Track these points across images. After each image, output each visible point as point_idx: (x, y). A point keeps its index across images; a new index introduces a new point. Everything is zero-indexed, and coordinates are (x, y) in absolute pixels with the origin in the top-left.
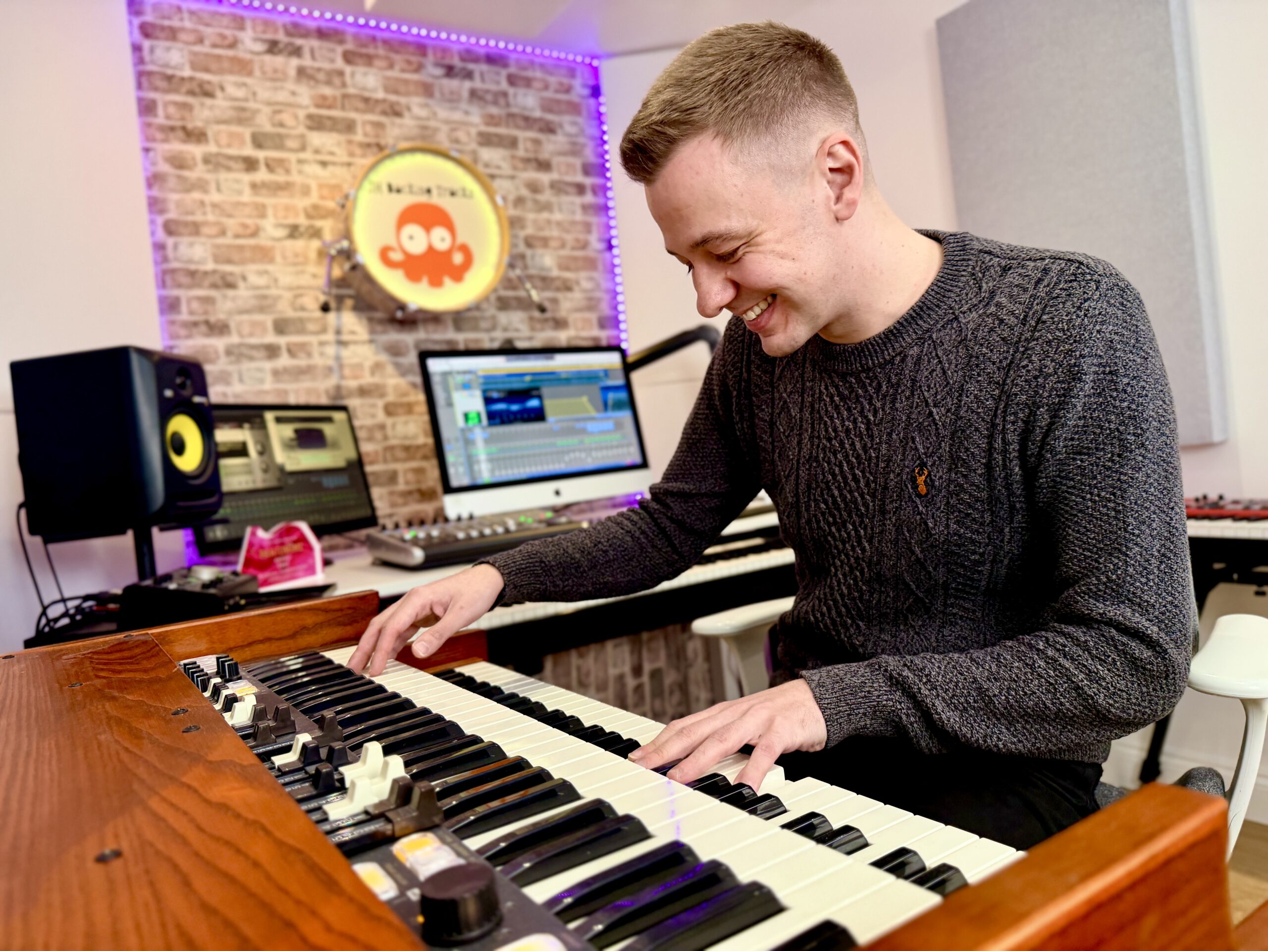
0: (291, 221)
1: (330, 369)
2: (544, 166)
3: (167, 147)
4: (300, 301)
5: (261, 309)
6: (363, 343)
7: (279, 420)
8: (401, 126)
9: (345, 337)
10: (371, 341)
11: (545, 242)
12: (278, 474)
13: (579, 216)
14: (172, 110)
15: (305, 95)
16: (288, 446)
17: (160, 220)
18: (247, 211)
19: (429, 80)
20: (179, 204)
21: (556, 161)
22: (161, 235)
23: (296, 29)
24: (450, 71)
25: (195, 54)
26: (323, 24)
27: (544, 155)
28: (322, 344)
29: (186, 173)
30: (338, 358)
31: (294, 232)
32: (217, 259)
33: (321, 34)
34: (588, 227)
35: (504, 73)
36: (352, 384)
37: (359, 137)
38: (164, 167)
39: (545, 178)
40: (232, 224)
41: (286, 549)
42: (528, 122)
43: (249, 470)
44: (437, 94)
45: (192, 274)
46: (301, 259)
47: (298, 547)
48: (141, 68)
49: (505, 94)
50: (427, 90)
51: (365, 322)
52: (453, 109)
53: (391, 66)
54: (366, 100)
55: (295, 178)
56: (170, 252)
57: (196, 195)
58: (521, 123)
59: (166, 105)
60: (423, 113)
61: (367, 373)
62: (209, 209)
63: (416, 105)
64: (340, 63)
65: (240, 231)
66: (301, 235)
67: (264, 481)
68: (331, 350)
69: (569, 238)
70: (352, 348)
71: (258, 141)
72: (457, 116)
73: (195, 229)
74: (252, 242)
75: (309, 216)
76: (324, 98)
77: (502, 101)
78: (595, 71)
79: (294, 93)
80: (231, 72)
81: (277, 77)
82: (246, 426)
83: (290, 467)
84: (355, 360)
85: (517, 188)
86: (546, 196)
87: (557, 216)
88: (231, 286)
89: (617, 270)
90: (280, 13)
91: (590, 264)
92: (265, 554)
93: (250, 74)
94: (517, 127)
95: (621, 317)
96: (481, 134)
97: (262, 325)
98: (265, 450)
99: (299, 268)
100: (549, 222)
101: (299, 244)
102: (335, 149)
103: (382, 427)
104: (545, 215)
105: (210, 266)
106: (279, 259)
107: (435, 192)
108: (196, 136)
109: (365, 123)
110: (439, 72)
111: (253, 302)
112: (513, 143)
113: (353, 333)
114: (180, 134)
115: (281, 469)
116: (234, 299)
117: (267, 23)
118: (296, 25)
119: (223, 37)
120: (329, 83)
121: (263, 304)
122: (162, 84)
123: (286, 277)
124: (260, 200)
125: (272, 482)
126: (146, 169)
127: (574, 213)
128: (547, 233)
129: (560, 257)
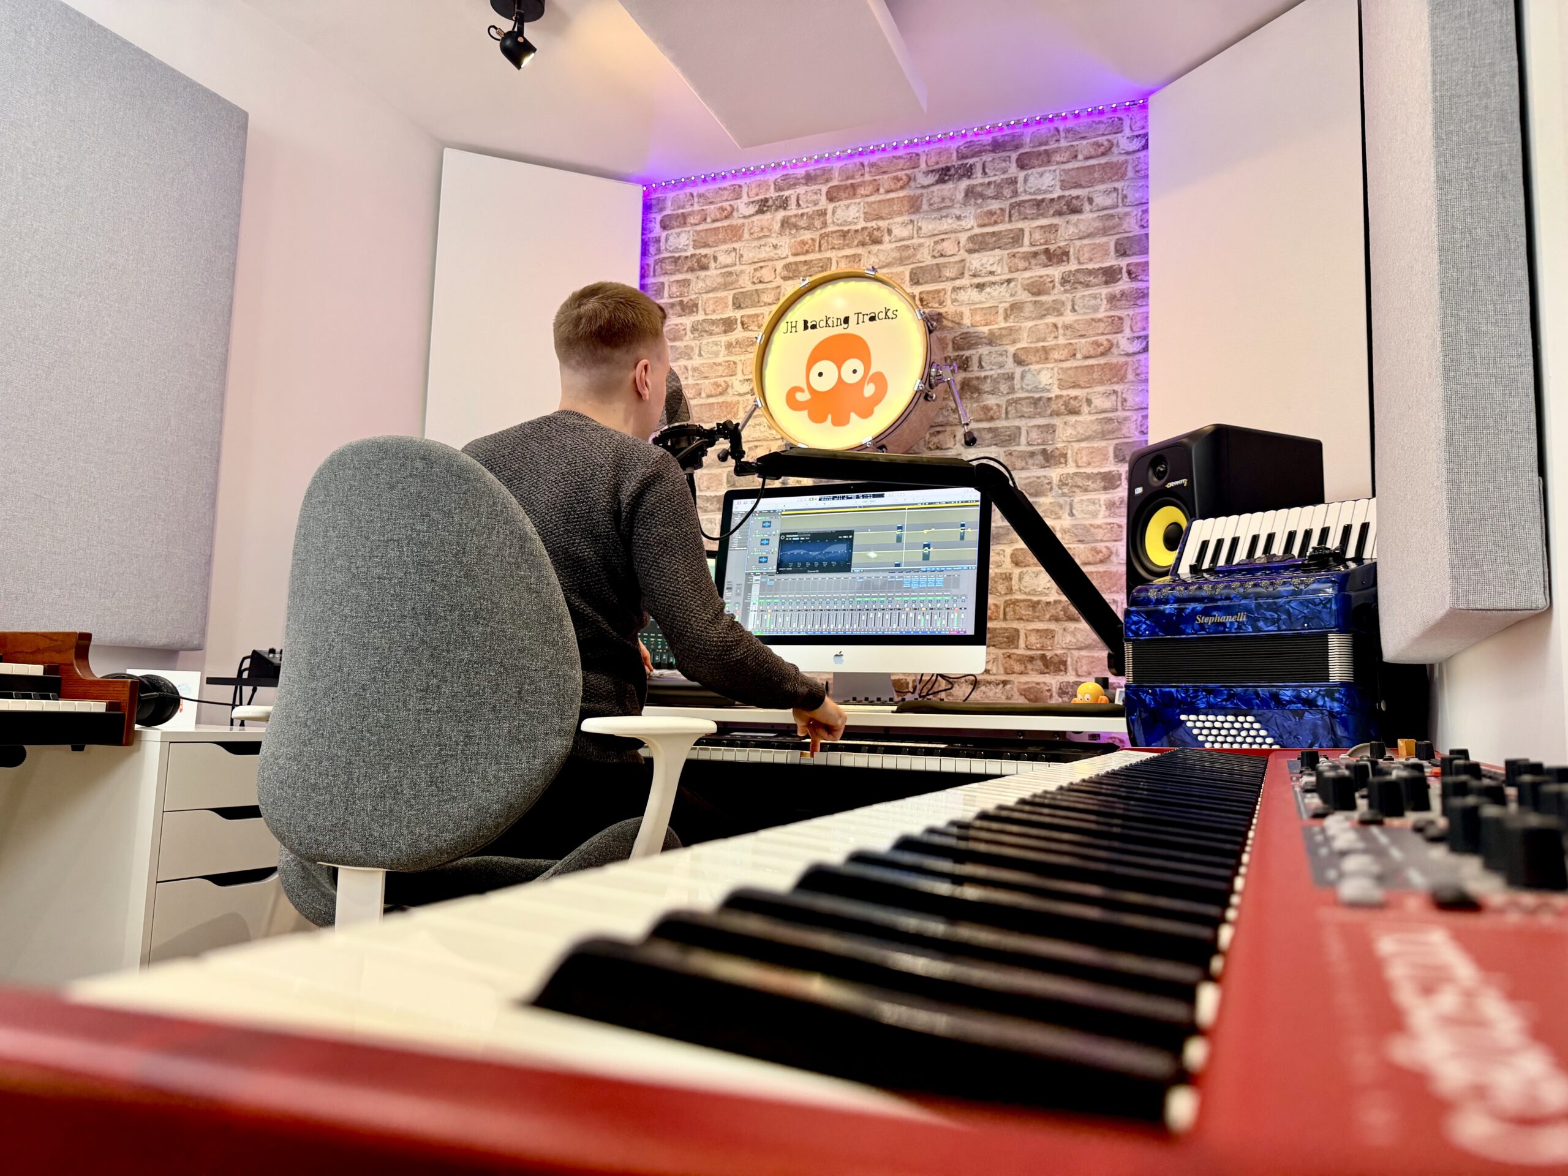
2: (1057, 257)
8: (878, 253)
11: (1045, 354)
13: (1103, 313)
14: (674, 289)
15: (785, 244)
18: (721, 370)
19: (919, 192)
21: (1076, 247)
23: (787, 182)
24: (944, 175)
25: (699, 233)
26: (811, 167)
27: (1059, 244)
33: (809, 179)
35: (1014, 156)
39: (1056, 272)
40: (707, 385)
42: (1040, 205)
44: (925, 207)
49: (1013, 182)
50: (914, 205)
52: (942, 218)
53: (876, 190)
54: (845, 234)
58: (1032, 211)
60: (905, 232)
63: (899, 226)
64: (823, 203)
65: (713, 391)
69: (1083, 343)
71: (738, 303)
72: (946, 225)
76: (803, 243)
77: (1008, 191)
78: (1144, 112)
79: (775, 247)
80: (724, 242)
81: (762, 236)
85: (1013, 294)
86: (1058, 293)
87: (1069, 318)
90: (773, 169)
91: (1116, 374)
93: (740, 238)
94: (1025, 218)
96: (972, 239)
100: (1055, 326)
104: (1050, 320)
107: (852, 320)
108: (689, 308)
109: (837, 260)
110: (930, 180)
112: (1015, 239)
117: (760, 185)
118: (785, 177)
119: (723, 209)
120: (810, 226)
122: (670, 267)
127: (1096, 309)
128: (1050, 342)
129: (1065, 370)
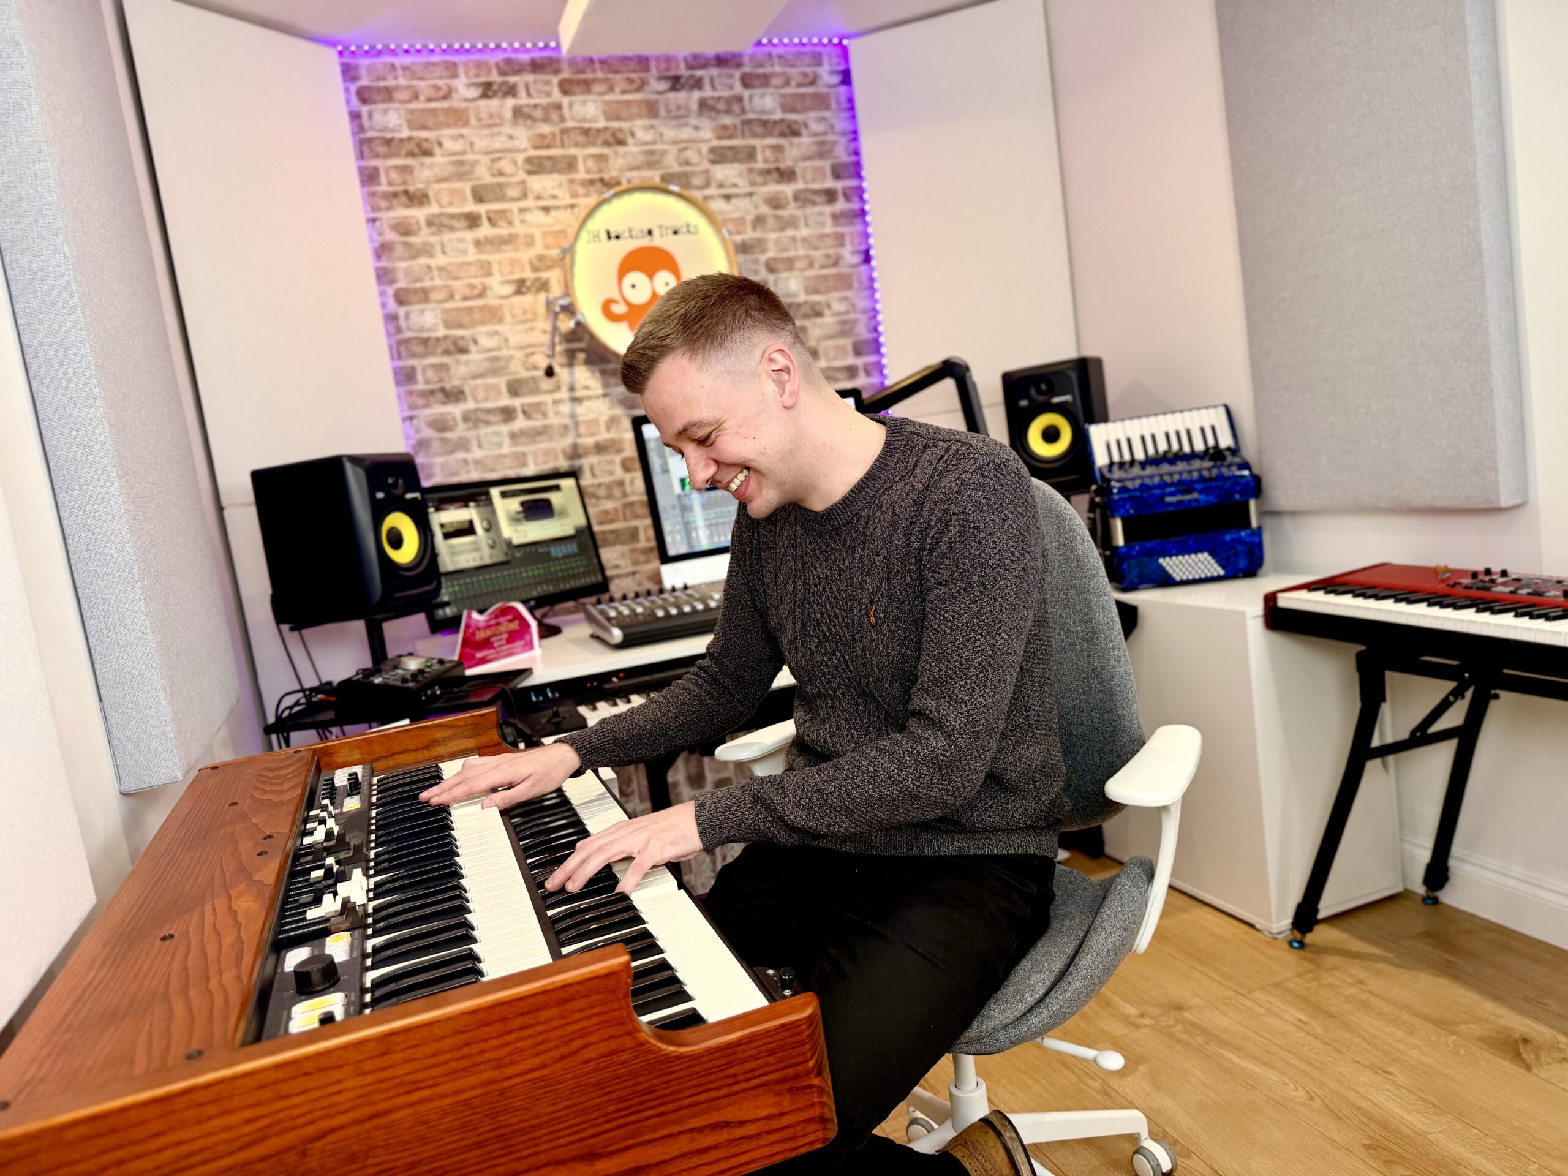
0: (517, 276)
1: (566, 428)
2: (787, 175)
3: (391, 214)
4: (532, 360)
5: (495, 372)
6: (597, 397)
7: (504, 495)
8: (624, 155)
9: (579, 394)
10: (605, 395)
11: (789, 263)
12: (505, 548)
13: (829, 229)
14: (394, 175)
15: (522, 137)
16: (515, 520)
17: (390, 291)
18: (473, 270)
19: (654, 97)
20: (407, 272)
21: (801, 167)
22: (392, 305)
23: (510, 67)
24: (676, 83)
25: (412, 112)
26: (537, 55)
27: (786, 163)
28: (556, 402)
29: (412, 239)
30: (573, 416)
31: (521, 287)
32: (448, 325)
33: (536, 66)
34: (840, 240)
35: (737, 74)
36: (588, 441)
37: (581, 175)
38: (391, 236)
39: (787, 189)
40: (459, 286)
41: (502, 628)
42: (766, 126)
43: (477, 549)
44: (663, 113)
45: (425, 342)
46: (530, 316)
47: (514, 626)
48: (362, 136)
49: (739, 99)
50: (651, 109)
51: (598, 375)
52: (680, 126)
53: (611, 89)
54: (586, 132)
55: (519, 229)
56: (402, 322)
57: (423, 261)
58: (759, 130)
59: (387, 171)
60: (648, 136)
61: (603, 429)
62: (436, 273)
63: (641, 130)
64: (557, 96)
65: (468, 293)
66: (529, 290)
67: (491, 557)
68: (566, 408)
69: (817, 254)
70: (586, 403)
71: (479, 196)
72: (686, 133)
73: (424, 295)
74: (479, 302)
75: (536, 269)
76: (542, 136)
77: (736, 108)
78: (844, 52)
79: (511, 137)
80: (447, 126)
81: (492, 123)
82: (472, 504)
83: (516, 541)
84: (590, 417)
85: (756, 207)
86: (791, 210)
87: (804, 232)
88: (463, 351)
89: (876, 285)
90: (492, 50)
91: (844, 282)
92: (480, 635)
93: (466, 123)
94: (755, 135)
95: (882, 339)
96: (713, 150)
97: (496, 388)
98: (491, 526)
99: (529, 325)
100: (794, 239)
101: (527, 299)
102: (556, 192)
103: (621, 483)
104: (790, 232)
105: (441, 332)
106: (508, 318)
107: (656, 232)
108: (418, 199)
109: (585, 158)
110: (663, 86)
111: (486, 365)
112: (750, 154)
113: (587, 388)
114: (404, 199)
115: (509, 544)
116: (467, 364)
117: (479, 65)
118: (508, 61)
119: (437, 88)
120: (546, 120)
121: (496, 366)
122: (382, 149)
123: (517, 338)
124: (485, 257)
125: (499, 557)
126: (372, 241)
127: (823, 225)
128: (791, 254)
129: (807, 279)
